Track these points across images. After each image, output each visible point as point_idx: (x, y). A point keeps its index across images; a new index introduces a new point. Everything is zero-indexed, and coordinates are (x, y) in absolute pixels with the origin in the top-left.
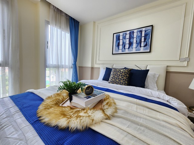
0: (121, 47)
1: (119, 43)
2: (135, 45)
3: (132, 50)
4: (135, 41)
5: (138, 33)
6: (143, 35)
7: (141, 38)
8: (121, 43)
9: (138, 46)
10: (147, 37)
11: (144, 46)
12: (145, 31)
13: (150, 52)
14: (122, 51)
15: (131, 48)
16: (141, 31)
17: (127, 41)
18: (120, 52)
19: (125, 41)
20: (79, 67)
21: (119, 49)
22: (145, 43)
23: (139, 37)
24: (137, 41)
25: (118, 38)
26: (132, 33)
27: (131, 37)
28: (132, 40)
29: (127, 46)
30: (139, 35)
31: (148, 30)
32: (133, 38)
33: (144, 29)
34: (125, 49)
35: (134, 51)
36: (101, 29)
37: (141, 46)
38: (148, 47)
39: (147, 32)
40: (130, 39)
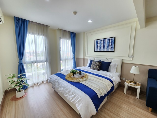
0: (99, 48)
1: (98, 46)
2: (106, 47)
3: (105, 50)
4: (106, 45)
5: (108, 40)
6: (110, 42)
7: (109, 44)
8: (99, 46)
9: (108, 48)
10: (112, 43)
11: (111, 48)
12: (111, 40)
13: (114, 51)
14: (100, 50)
15: (104, 48)
16: (109, 40)
17: (102, 45)
18: (99, 50)
19: (101, 45)
20: (76, 58)
21: (98, 49)
22: (111, 46)
23: (108, 43)
24: (107, 45)
25: (97, 43)
26: (104, 40)
27: (104, 43)
28: (104, 44)
29: (102, 47)
30: (108, 42)
31: (112, 39)
32: (105, 43)
33: (110, 39)
34: (101, 49)
35: (106, 50)
36: (88, 36)
37: (109, 48)
38: (113, 49)
39: (112, 40)
40: (103, 43)
